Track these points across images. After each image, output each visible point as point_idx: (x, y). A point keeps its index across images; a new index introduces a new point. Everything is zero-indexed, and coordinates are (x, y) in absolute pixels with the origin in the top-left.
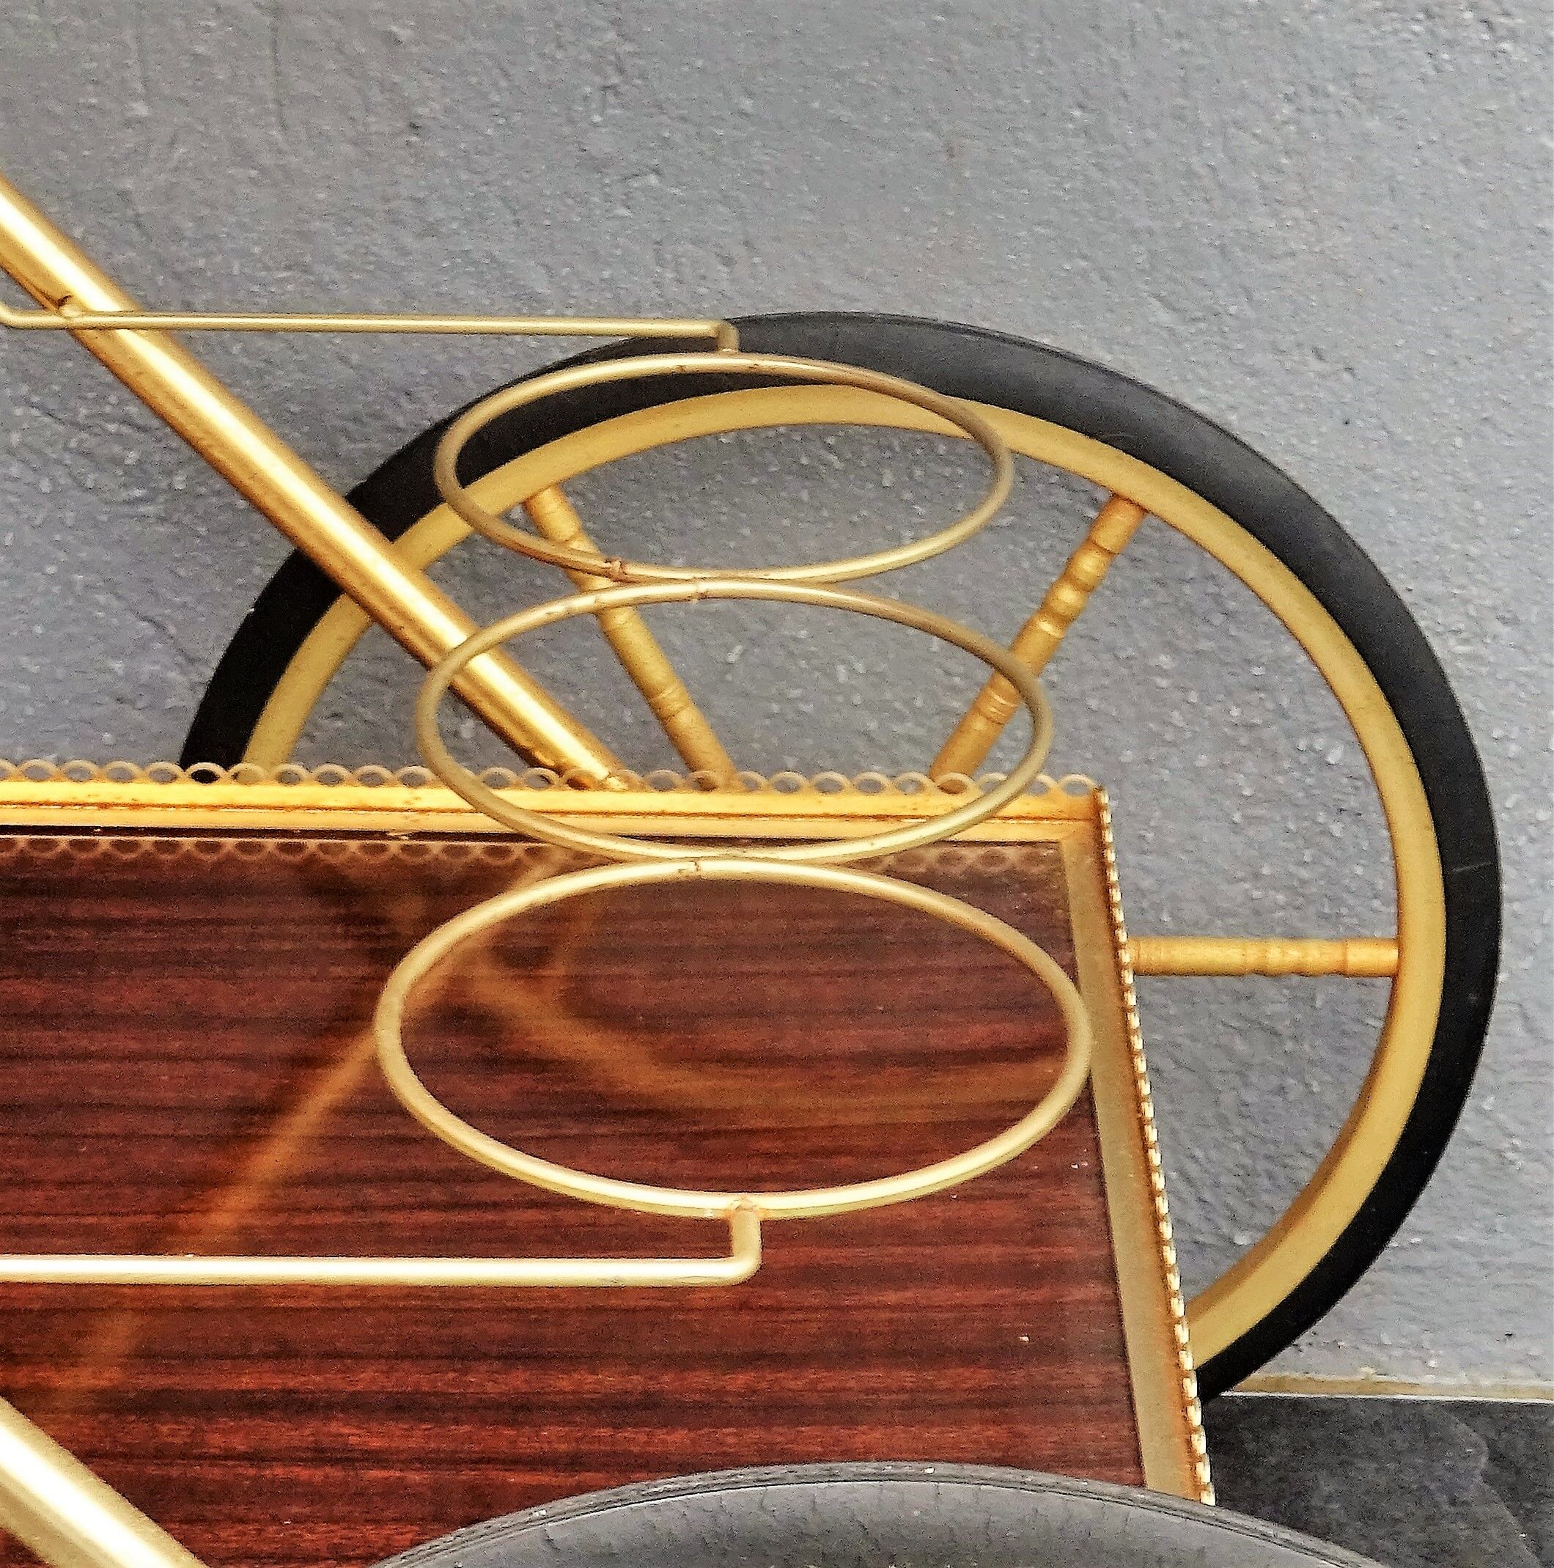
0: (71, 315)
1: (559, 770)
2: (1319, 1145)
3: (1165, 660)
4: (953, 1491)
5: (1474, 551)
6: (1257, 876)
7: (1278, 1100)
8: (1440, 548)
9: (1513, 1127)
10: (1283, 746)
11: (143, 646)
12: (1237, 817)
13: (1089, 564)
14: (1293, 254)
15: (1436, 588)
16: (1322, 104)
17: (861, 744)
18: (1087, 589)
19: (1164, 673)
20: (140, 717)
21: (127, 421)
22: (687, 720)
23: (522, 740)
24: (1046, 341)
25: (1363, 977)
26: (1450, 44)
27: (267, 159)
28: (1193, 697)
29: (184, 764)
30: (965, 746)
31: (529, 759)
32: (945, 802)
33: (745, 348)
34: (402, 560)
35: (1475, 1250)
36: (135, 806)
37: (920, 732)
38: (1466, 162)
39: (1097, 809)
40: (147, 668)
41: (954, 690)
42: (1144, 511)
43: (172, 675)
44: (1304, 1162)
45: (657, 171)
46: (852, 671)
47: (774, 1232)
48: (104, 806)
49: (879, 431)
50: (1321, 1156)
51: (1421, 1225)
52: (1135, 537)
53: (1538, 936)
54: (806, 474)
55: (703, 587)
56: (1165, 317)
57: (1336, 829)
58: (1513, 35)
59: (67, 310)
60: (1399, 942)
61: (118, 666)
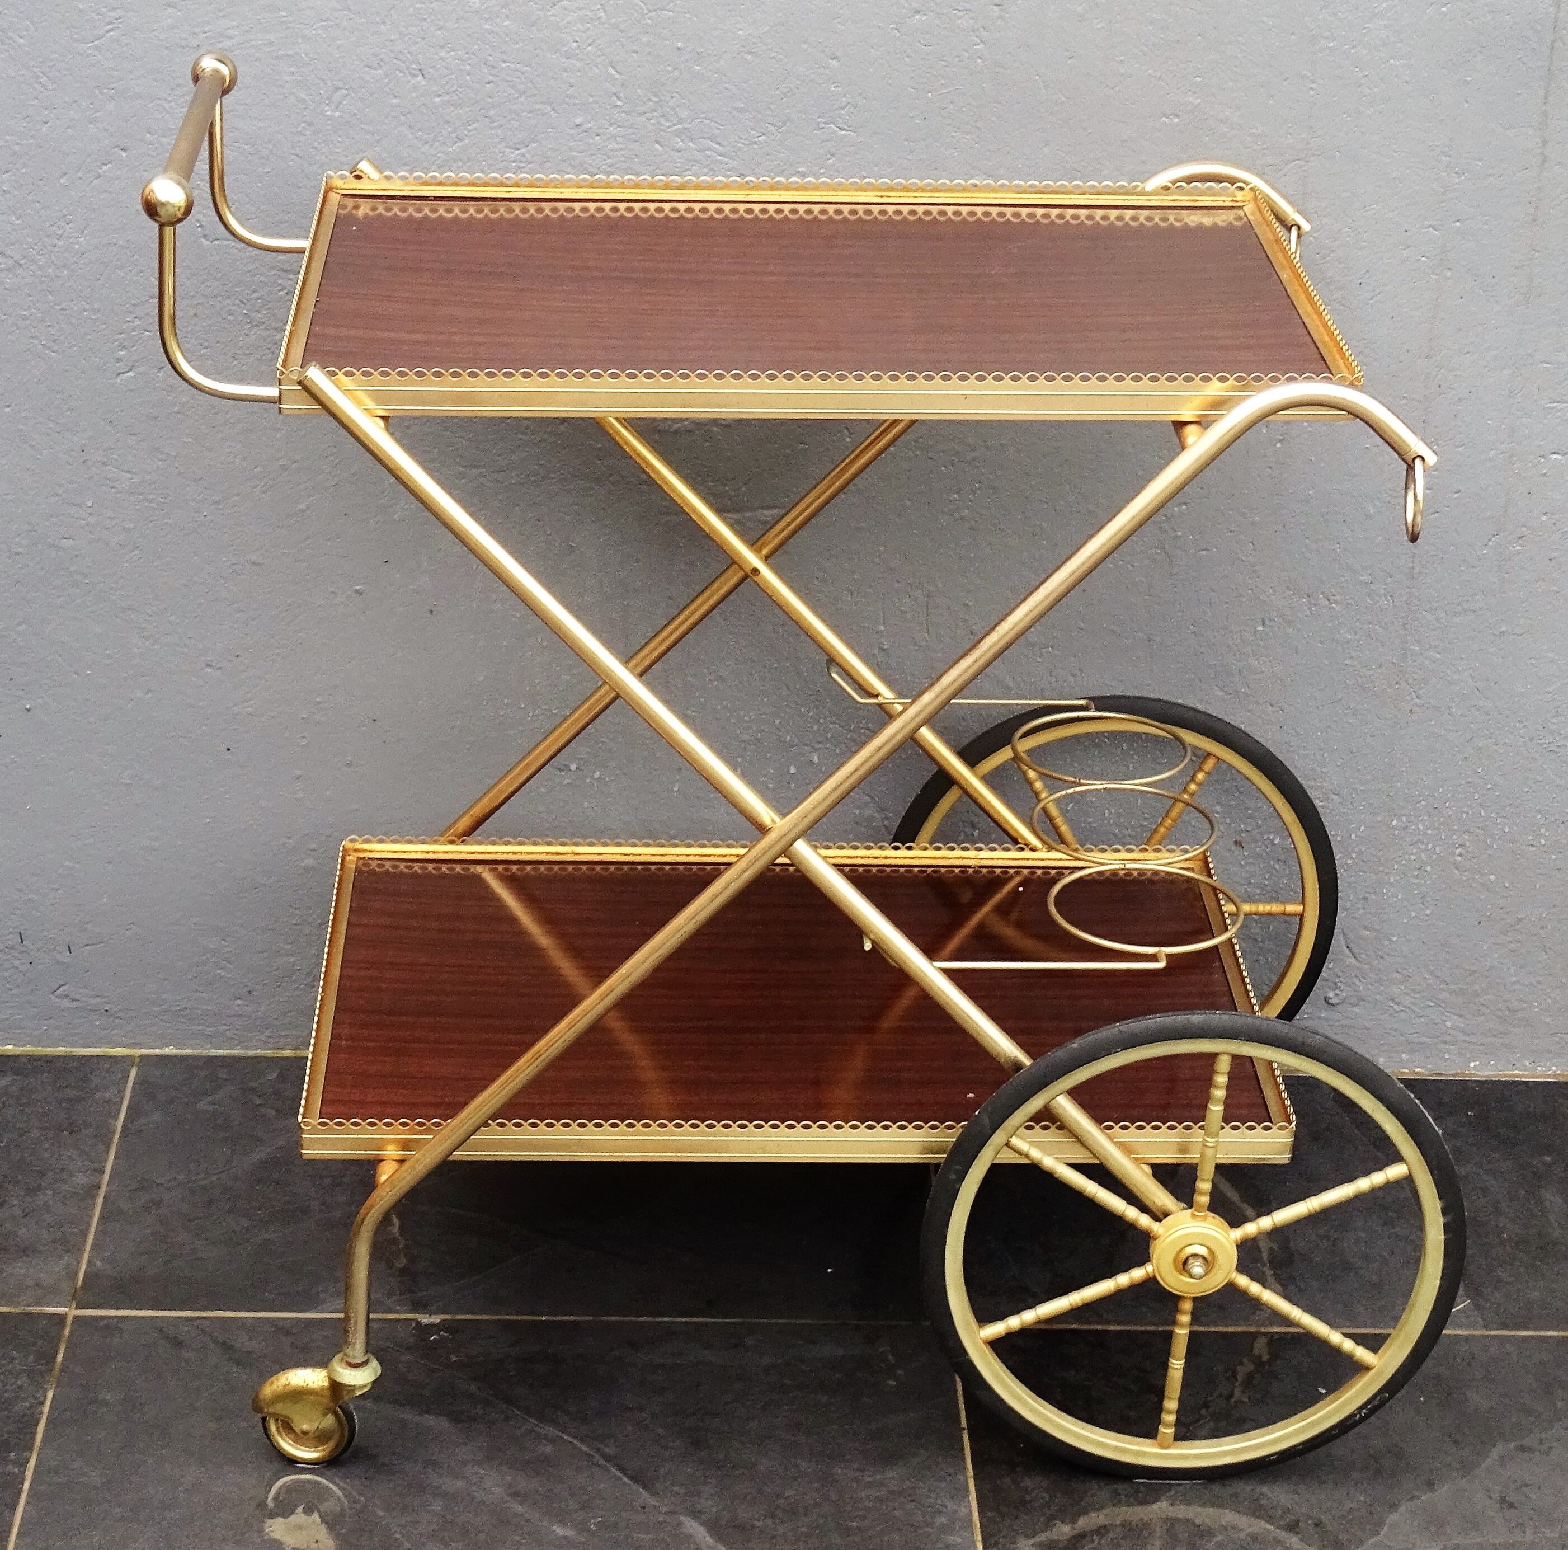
0: (880, 700)
1: (1027, 845)
2: (1271, 981)
3: (1218, 808)
4: (1225, 1017)
5: (1324, 770)
6: (1249, 883)
7: (1256, 964)
8: (1313, 770)
9: (1340, 974)
10: (1258, 837)
11: (866, 804)
12: (1243, 863)
13: (1200, 776)
14: (1263, 672)
15: (1312, 783)
16: (1272, 623)
17: (1111, 836)
18: (1199, 784)
19: (1218, 813)
20: (863, 829)
21: (868, 729)
22: (1064, 828)
23: (1014, 834)
24: (1180, 701)
25: (1291, 915)
26: (1315, 605)
27: (923, 644)
28: (1228, 821)
29: (931, 843)
30: (1157, 837)
31: (1015, 841)
32: (1167, 855)
33: (1097, 710)
34: (975, 774)
35: (1326, 1019)
36: (886, 858)
37: (1133, 833)
38: (1321, 642)
39: (1206, 858)
40: (868, 812)
41: (1146, 819)
42: (1218, 759)
43: (876, 814)
44: (1265, 987)
45: (1052, 647)
46: (1111, 813)
47: (1168, 956)
48: (876, 858)
49: (1139, 735)
50: (1272, 985)
51: (1310, 1010)
52: (1216, 768)
53: (1348, 904)
54: (1097, 745)
55: (1105, 786)
56: (1219, 693)
57: (1277, 867)
58: (1336, 602)
59: (880, 698)
60: (1303, 903)
61: (857, 812)
